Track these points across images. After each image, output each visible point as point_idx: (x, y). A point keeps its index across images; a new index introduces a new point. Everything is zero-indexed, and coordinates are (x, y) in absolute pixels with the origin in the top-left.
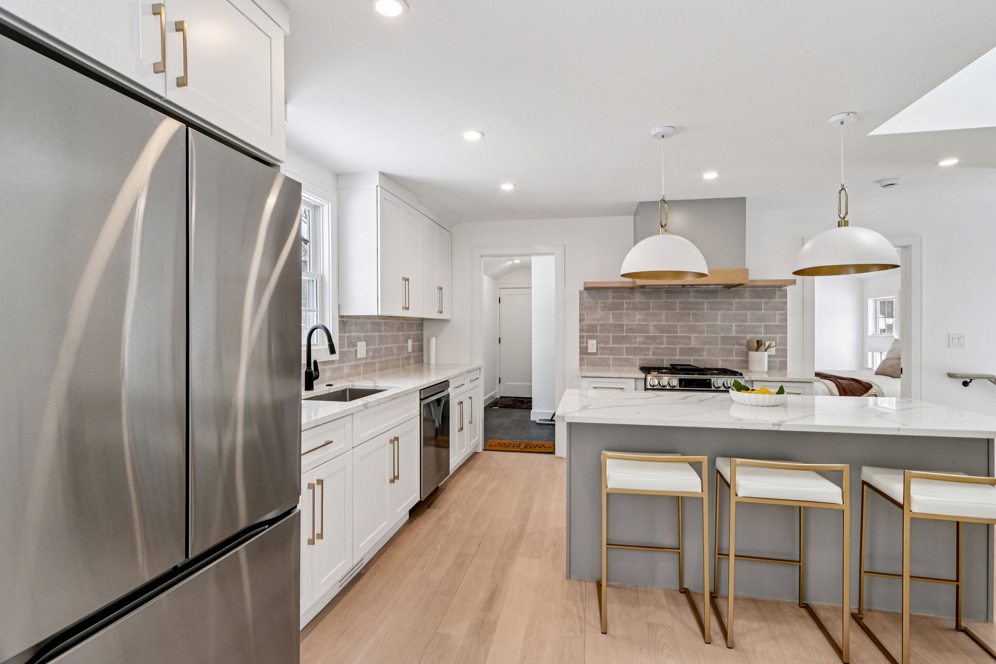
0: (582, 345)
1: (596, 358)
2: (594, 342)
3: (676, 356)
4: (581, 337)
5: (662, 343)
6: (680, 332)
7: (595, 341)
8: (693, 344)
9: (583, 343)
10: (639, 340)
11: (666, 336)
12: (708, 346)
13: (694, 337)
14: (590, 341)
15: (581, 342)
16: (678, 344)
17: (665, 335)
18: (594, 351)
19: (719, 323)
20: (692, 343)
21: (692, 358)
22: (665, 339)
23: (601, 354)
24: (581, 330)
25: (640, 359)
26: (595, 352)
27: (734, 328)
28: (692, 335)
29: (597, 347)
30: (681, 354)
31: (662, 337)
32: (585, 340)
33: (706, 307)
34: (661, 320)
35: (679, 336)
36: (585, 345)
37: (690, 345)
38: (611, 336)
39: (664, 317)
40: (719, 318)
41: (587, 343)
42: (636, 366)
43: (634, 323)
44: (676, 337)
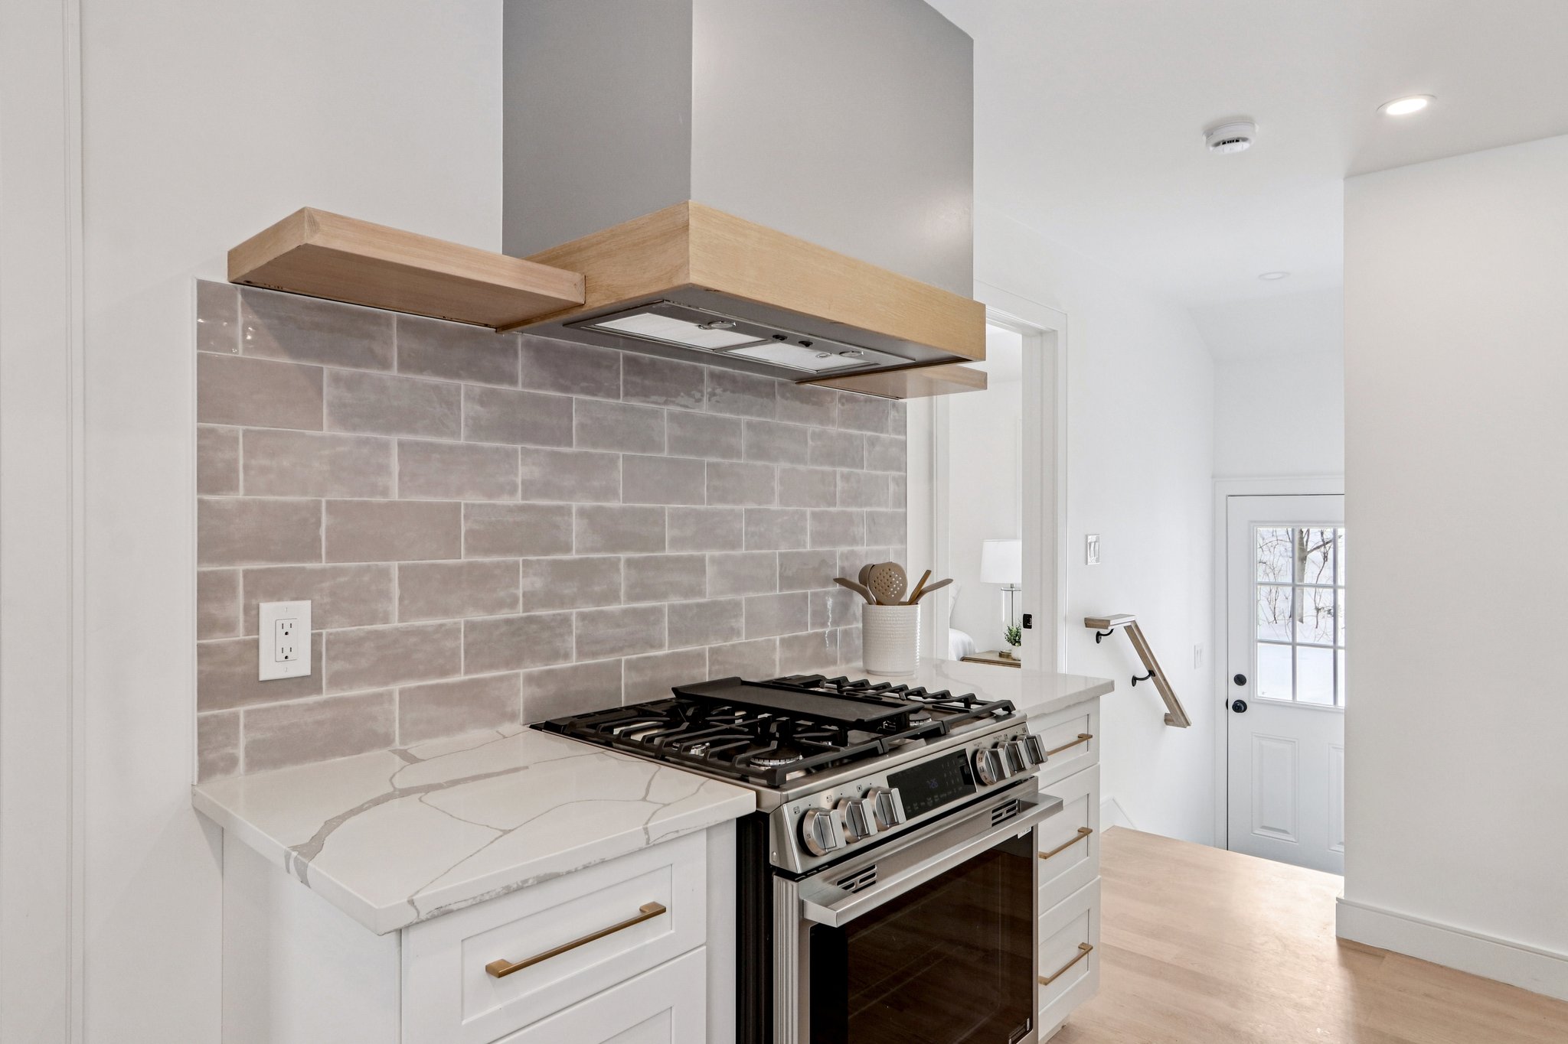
0: (216, 640)
1: (309, 708)
2: (303, 610)
3: (661, 646)
4: (209, 589)
5: (611, 596)
6: (676, 542)
7: (309, 603)
8: (713, 589)
9: (228, 627)
10: (525, 583)
11: (630, 563)
12: (751, 595)
13: (713, 560)
14: (268, 610)
15: (206, 625)
16: (663, 596)
17: (623, 556)
18: (301, 667)
19: (775, 506)
20: (708, 588)
21: (707, 647)
22: (623, 579)
23: (336, 680)
24: (209, 545)
25: (530, 679)
26: (307, 671)
27: (809, 525)
28: (708, 554)
29: (315, 640)
30: (678, 634)
31: (614, 565)
32: (236, 609)
33: (743, 442)
34: (608, 492)
35: (668, 559)
36: (241, 635)
37: (701, 593)
38: (395, 574)
39: (619, 475)
40: (777, 487)
41: (254, 626)
42: (512, 717)
43: (505, 501)
44: (659, 565)
